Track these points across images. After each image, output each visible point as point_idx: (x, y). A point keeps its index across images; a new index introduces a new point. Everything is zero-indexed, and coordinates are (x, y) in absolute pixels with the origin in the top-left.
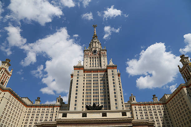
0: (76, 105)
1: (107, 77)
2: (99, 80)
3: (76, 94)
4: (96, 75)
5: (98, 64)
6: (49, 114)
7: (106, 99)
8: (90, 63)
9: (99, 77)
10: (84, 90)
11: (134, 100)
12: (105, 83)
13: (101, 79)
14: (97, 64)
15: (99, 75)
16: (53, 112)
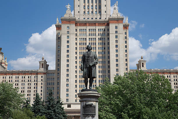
0: (68, 75)
1: (108, 34)
2: (97, 39)
3: (68, 61)
4: (93, 31)
5: (96, 8)
6: (33, 84)
7: (105, 66)
8: (84, 6)
9: (97, 34)
10: (76, 53)
11: (143, 66)
12: (105, 44)
13: (100, 37)
14: (94, 7)
15: (97, 30)
16: (37, 80)
